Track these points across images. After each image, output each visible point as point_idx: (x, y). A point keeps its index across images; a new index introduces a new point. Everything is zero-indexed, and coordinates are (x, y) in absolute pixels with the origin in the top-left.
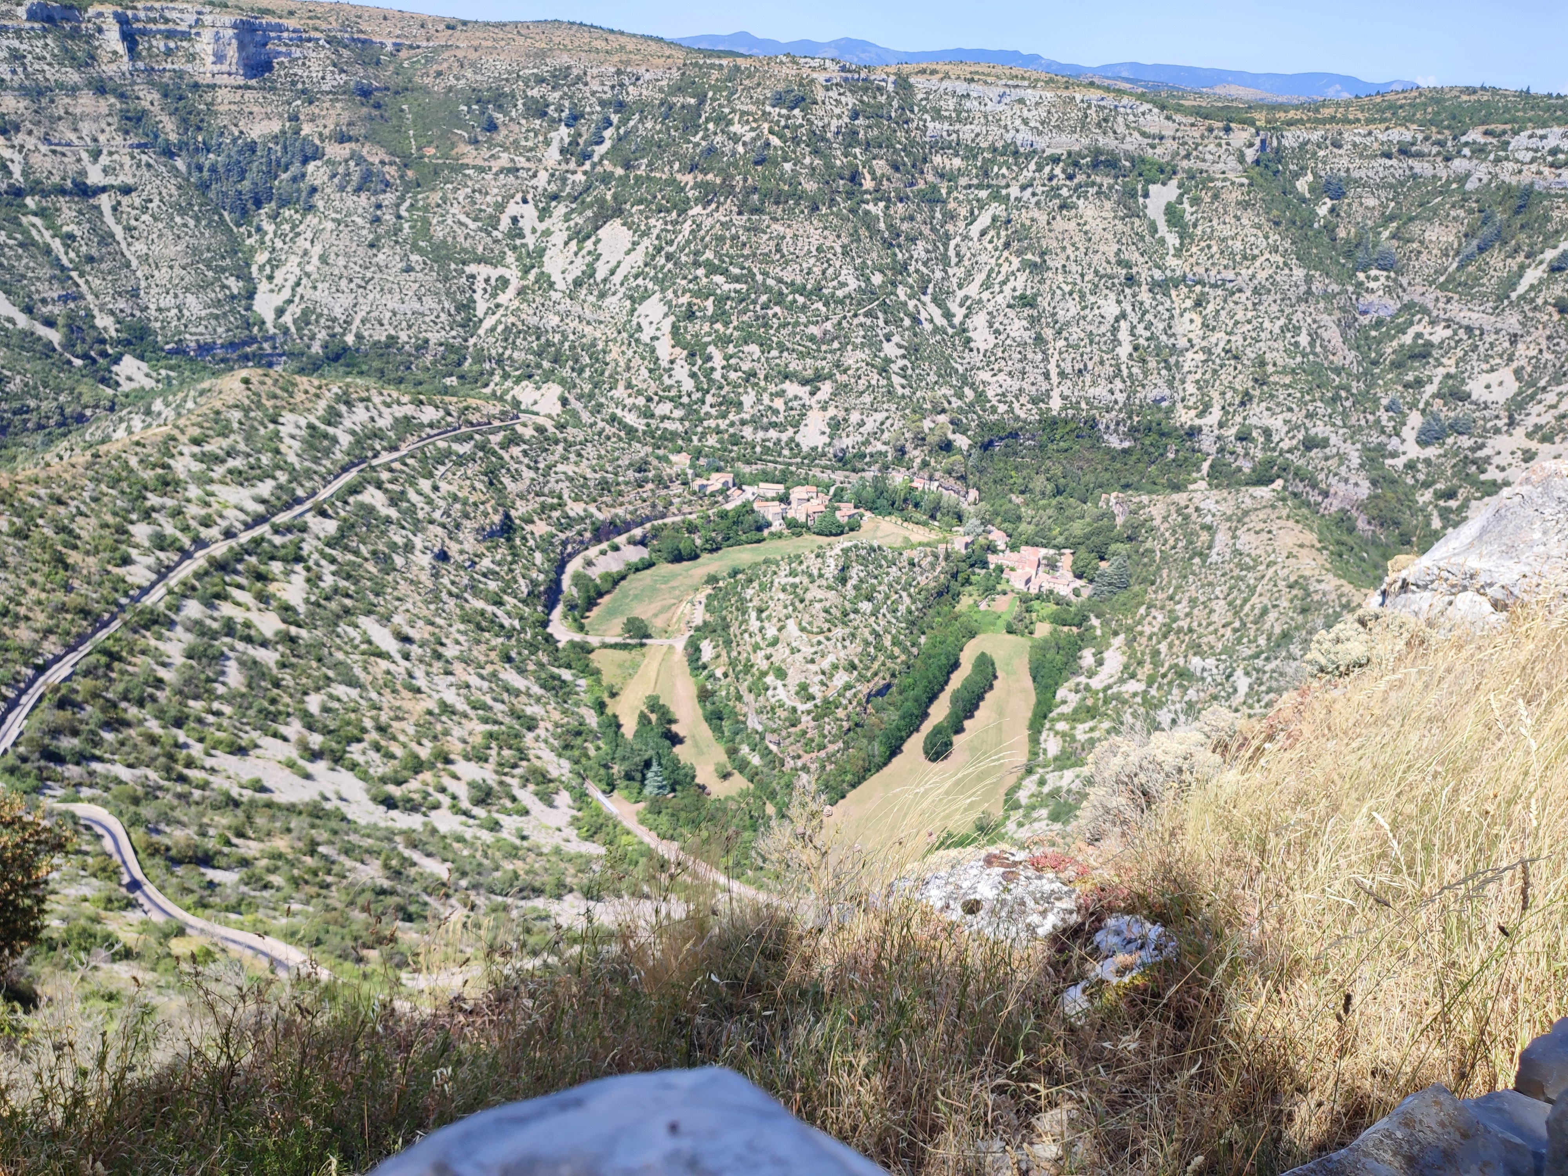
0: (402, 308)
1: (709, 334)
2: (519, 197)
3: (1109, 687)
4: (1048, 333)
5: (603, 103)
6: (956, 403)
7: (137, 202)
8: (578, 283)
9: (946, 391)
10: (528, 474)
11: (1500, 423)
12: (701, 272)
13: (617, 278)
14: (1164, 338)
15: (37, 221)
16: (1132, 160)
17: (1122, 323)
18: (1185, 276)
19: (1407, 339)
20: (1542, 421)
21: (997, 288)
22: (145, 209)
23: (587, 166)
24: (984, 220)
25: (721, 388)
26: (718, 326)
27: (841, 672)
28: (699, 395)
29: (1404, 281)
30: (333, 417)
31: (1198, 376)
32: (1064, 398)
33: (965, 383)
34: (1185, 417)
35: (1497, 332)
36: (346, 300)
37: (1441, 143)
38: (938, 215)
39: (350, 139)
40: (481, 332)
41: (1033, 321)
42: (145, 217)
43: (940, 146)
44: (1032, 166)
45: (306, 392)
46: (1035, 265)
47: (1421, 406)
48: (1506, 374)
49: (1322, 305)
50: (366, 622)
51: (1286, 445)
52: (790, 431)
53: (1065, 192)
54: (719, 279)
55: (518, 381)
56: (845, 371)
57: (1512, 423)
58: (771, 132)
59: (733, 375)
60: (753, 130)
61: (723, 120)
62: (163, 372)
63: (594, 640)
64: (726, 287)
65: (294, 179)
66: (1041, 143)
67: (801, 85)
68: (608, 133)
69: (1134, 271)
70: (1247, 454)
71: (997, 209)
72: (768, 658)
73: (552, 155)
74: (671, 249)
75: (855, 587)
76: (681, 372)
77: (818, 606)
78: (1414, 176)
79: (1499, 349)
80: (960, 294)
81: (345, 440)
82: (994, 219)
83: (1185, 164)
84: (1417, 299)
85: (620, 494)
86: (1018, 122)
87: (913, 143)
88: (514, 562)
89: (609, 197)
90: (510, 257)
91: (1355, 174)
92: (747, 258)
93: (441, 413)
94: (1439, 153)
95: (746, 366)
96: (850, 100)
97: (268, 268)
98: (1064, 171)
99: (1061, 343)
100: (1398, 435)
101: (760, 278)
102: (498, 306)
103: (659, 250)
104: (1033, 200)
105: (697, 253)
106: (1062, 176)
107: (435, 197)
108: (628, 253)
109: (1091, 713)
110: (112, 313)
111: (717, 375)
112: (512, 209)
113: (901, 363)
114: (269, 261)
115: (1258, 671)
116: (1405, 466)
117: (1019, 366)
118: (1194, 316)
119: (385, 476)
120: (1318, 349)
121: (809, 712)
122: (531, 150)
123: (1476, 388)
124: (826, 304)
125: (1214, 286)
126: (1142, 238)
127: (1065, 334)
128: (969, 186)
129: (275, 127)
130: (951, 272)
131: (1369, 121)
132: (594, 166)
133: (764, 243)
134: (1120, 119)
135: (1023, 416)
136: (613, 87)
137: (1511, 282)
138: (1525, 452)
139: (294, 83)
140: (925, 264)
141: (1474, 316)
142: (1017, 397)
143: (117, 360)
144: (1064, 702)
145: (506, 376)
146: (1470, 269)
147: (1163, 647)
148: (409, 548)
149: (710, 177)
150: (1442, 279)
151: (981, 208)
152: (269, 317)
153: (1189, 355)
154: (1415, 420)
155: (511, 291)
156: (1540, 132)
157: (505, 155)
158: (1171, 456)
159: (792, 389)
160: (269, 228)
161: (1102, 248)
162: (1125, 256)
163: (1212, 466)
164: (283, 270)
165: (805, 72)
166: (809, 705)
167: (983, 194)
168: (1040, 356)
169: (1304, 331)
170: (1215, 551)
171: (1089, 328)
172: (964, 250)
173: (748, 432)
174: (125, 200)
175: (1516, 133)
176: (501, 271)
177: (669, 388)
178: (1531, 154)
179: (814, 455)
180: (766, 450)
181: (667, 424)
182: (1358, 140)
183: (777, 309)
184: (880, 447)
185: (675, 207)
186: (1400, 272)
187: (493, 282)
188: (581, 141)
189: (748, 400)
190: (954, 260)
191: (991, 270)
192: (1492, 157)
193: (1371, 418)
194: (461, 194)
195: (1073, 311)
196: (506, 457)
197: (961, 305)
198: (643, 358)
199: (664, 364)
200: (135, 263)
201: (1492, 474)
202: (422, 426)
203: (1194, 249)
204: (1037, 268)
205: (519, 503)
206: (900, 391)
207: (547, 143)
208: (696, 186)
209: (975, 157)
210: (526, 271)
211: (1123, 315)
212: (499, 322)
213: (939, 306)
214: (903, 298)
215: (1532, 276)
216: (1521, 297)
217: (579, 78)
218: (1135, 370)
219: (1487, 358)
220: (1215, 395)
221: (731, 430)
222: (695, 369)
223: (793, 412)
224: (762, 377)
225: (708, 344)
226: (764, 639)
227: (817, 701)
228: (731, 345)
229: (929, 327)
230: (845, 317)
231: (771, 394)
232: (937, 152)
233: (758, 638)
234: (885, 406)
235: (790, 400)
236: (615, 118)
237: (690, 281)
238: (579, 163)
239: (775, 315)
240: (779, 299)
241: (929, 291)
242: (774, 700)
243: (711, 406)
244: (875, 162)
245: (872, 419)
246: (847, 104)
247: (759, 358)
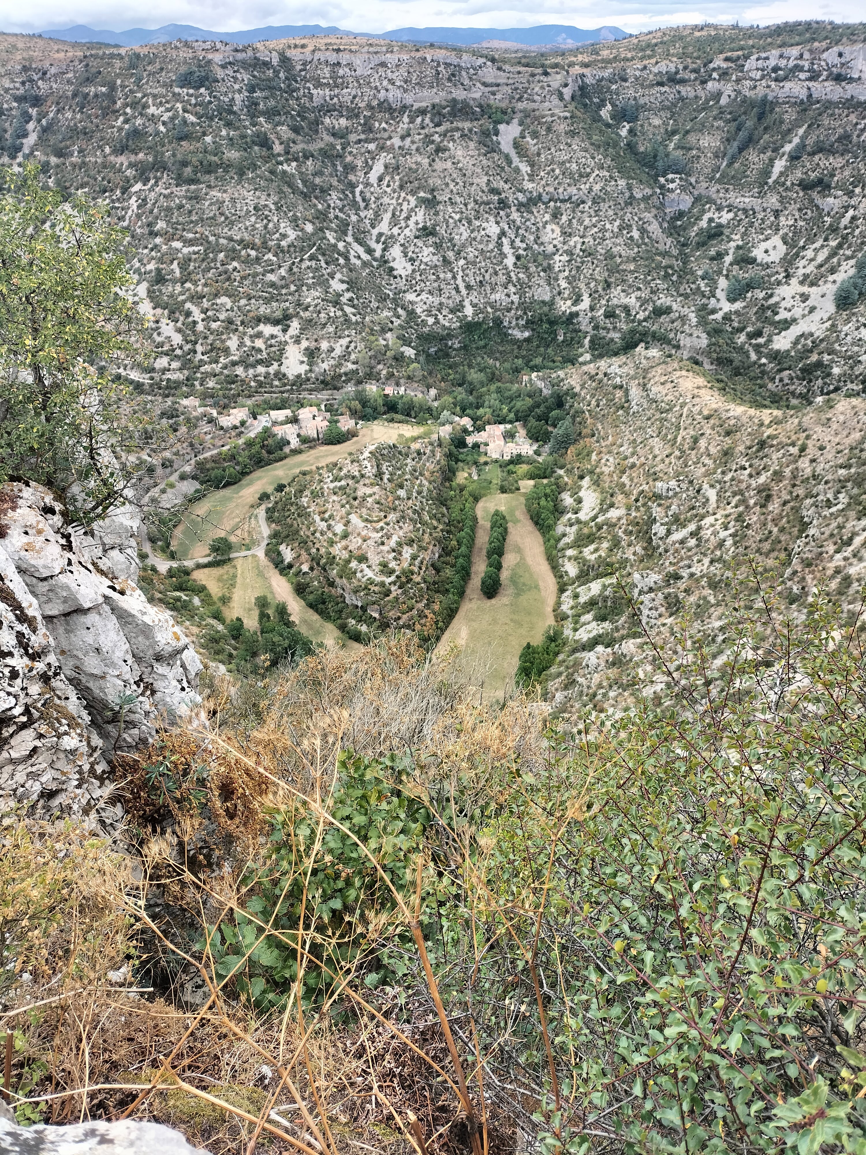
1: (181, 294)
3: (595, 517)
4: (450, 255)
5: (19, 99)
6: (397, 322)
9: (386, 313)
11: (780, 277)
12: (158, 240)
14: (536, 247)
16: (480, 106)
17: (503, 239)
18: (540, 196)
19: (704, 224)
20: (808, 271)
21: (403, 224)
23: (20, 158)
24: (378, 169)
25: (206, 338)
26: (188, 285)
27: (406, 548)
28: (189, 346)
29: (693, 180)
31: (566, 273)
32: (474, 305)
33: (397, 305)
34: (564, 306)
35: (764, 210)
37: (696, 71)
38: (340, 168)
41: (438, 246)
43: (327, 109)
44: (406, 119)
46: (428, 200)
47: (725, 272)
48: (776, 240)
49: (642, 206)
51: (641, 316)
52: (276, 365)
53: (436, 138)
54: (177, 245)
56: (306, 309)
57: (788, 276)
58: (185, 111)
59: (214, 325)
60: (168, 110)
61: (138, 105)
63: (189, 564)
64: (185, 250)
66: (409, 99)
67: (200, 66)
68: (31, 126)
69: (503, 195)
70: (615, 328)
71: (384, 158)
72: (346, 548)
74: (125, 224)
75: (389, 480)
76: (168, 329)
77: (370, 500)
78: (682, 99)
79: (768, 222)
80: (375, 232)
82: (386, 167)
83: (520, 106)
84: (704, 192)
85: (162, 440)
86: (385, 83)
87: (303, 107)
91: (642, 101)
92: (196, 223)
94: (696, 79)
95: (222, 316)
96: (245, 76)
98: (432, 121)
99: (462, 262)
100: (714, 296)
101: (212, 239)
104: (414, 147)
105: (150, 225)
106: (431, 125)
109: (590, 539)
111: (200, 327)
113: (348, 295)
115: (719, 482)
116: (723, 318)
117: (436, 285)
118: (554, 227)
120: (647, 240)
121: (394, 583)
123: (758, 253)
124: (276, 255)
125: (563, 201)
126: (503, 169)
127: (463, 254)
128: (359, 141)
130: (362, 214)
131: (642, 59)
132: (27, 157)
133: (208, 208)
134: (464, 73)
135: (447, 324)
136: (23, 83)
137: (766, 173)
138: (802, 295)
140: (341, 210)
141: (747, 200)
142: (439, 311)
144: (564, 535)
146: (736, 165)
147: (625, 479)
149: (141, 155)
150: (718, 176)
151: (373, 159)
153: (557, 258)
154: (723, 283)
156: (763, 55)
158: (561, 338)
159: (267, 330)
161: (476, 181)
162: (495, 185)
163: (591, 341)
165: (201, 55)
166: (393, 578)
167: (372, 146)
168: (449, 275)
169: (635, 228)
170: (633, 403)
171: (480, 247)
172: (368, 195)
173: (239, 371)
175: (746, 58)
177: (161, 345)
178: (760, 73)
179: (299, 382)
180: (260, 384)
181: (168, 375)
182: (638, 73)
183: (235, 264)
184: (351, 366)
185: (117, 186)
186: (688, 174)
188: (8, 136)
189: (233, 343)
190: (362, 205)
191: (395, 209)
192: (734, 77)
193: (693, 286)
195: (465, 235)
197: (378, 242)
199: (150, 325)
201: (783, 315)
203: (542, 174)
204: (431, 203)
206: (354, 319)
208: (131, 165)
209: (357, 116)
211: (503, 233)
213: (360, 244)
214: (333, 241)
215: (779, 165)
216: (776, 182)
218: (521, 275)
219: (762, 231)
220: (582, 286)
221: (225, 371)
222: (179, 324)
223: (273, 349)
224: (239, 323)
225: (184, 302)
226: (335, 535)
227: (397, 573)
228: (204, 300)
229: (358, 262)
230: (293, 263)
231: (251, 337)
232: (325, 115)
233: (330, 534)
234: (346, 333)
235: (268, 339)
236: (33, 112)
237: (152, 250)
238: (13, 157)
239: (235, 269)
240: (233, 255)
241: (350, 233)
242: (364, 580)
243: (203, 354)
244: (279, 128)
245: (338, 345)
246: (243, 80)
247: (232, 308)
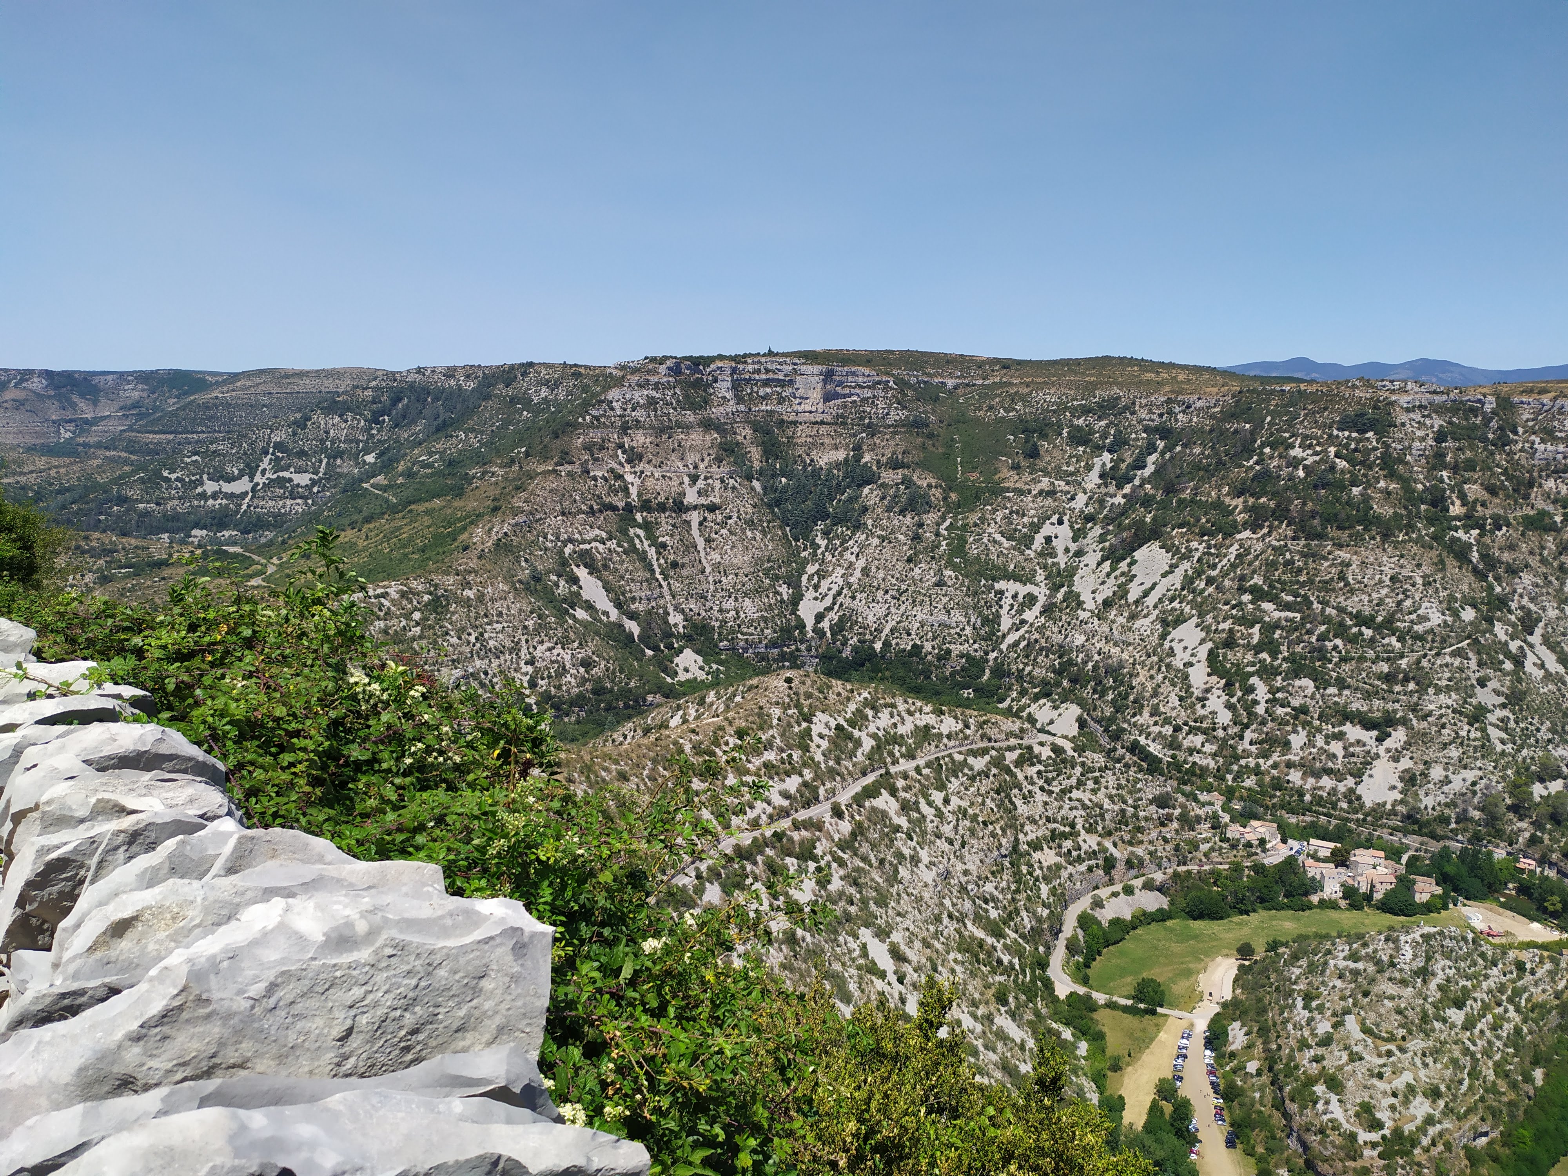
0: (931, 619)
1: (1253, 664)
2: (1055, 518)
5: (1149, 430)
7: (720, 518)
8: (1107, 604)
10: (1040, 797)
12: (1246, 598)
13: (1151, 600)
15: (641, 533)
22: (724, 524)
23: (1127, 489)
25: (1263, 723)
26: (1264, 655)
27: (1420, 1098)
28: (1236, 729)
30: (859, 720)
36: (879, 610)
38: (1551, 545)
39: (903, 466)
40: (1004, 647)
42: (724, 532)
43: (1553, 469)
45: (839, 694)
50: (866, 934)
52: (1350, 781)
54: (1268, 606)
55: (1036, 698)
56: (1424, 718)
58: (1338, 455)
59: (1280, 711)
60: (1316, 454)
61: (1280, 445)
62: (714, 666)
63: (1099, 997)
64: (1277, 615)
65: (850, 500)
67: (1376, 407)
68: (1152, 458)
72: (1318, 1060)
73: (1093, 480)
74: (1213, 573)
75: (1440, 987)
76: (1216, 702)
77: (1388, 1004)
81: (868, 744)
85: (1140, 830)
87: (1516, 466)
88: (1017, 891)
89: (1148, 520)
90: (1040, 575)
92: (1302, 585)
93: (960, 726)
95: (1296, 702)
96: (1436, 422)
97: (816, 578)
101: (1316, 605)
102: (1023, 622)
103: (1199, 573)
105: (1242, 578)
107: (974, 517)
108: (1164, 575)
110: (683, 611)
111: (1260, 709)
112: (1047, 529)
113: (1500, 713)
114: (818, 572)
119: (900, 783)
121: (1374, 1145)
122: (1072, 474)
124: (1401, 640)
129: (841, 455)
132: (1134, 489)
133: (1326, 570)
136: (1161, 415)
139: (862, 418)
140: (1532, 600)
143: (680, 651)
145: (1023, 693)
148: (915, 860)
149: (1263, 500)
152: (810, 623)
155: (1037, 608)
157: (1046, 480)
159: (1354, 732)
160: (822, 542)
164: (830, 580)
165: (1382, 395)
166: (1375, 1137)
173: (1295, 777)
174: (710, 516)
176: (1030, 588)
177: (1202, 719)
179: (1379, 813)
180: (1318, 800)
181: (1196, 758)
183: (1339, 642)
185: (1220, 530)
187: (1020, 598)
188: (1123, 466)
189: (1298, 740)
194: (999, 515)
196: (1020, 776)
198: (1174, 685)
199: (1197, 693)
200: (708, 570)
202: (940, 736)
205: (1027, 828)
206: (1499, 747)
207: (1089, 468)
208: (1247, 510)
210: (1055, 588)
212: (1022, 638)
214: (1503, 637)
217: (1126, 408)
221: (1274, 772)
222: (1234, 700)
223: (1354, 759)
224: (1316, 716)
225: (1252, 674)
226: (1314, 1034)
227: (1386, 1132)
228: (1279, 678)
229: (1539, 674)
230: (1425, 656)
231: (1327, 736)
232: (1548, 476)
233: (1306, 1033)
234: (1479, 764)
235: (1351, 745)
236: (1161, 444)
237: (1233, 607)
238: (1120, 487)
239: (1335, 647)
240: (1341, 630)
241: (1538, 631)
242: (1325, 1118)
243: (1251, 744)
244: (1466, 487)
245: (1461, 776)
246: (1432, 426)
247: (1313, 694)
